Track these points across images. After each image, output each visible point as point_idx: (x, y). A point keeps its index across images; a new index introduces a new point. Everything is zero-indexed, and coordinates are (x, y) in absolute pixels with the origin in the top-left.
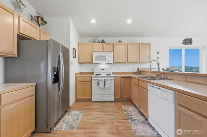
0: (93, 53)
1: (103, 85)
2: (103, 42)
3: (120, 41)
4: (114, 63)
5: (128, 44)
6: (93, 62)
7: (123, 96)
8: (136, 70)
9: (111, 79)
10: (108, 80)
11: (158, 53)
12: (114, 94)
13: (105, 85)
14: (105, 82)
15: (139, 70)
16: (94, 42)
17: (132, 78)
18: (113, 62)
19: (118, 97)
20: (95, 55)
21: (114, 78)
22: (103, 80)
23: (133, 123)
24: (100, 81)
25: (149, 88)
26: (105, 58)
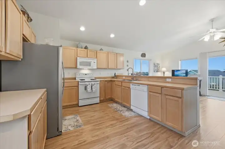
0: (78, 58)
1: (91, 89)
2: (86, 48)
3: (101, 49)
4: (98, 68)
5: (109, 53)
6: (78, 67)
7: (106, 97)
8: (114, 75)
9: (97, 83)
10: (95, 84)
11: (128, 61)
12: (99, 96)
13: (92, 89)
14: (92, 86)
15: (116, 75)
16: (77, 47)
17: (114, 81)
18: (96, 68)
19: (102, 99)
20: (79, 60)
21: (99, 82)
22: (91, 84)
23: (122, 112)
24: (88, 85)
25: (131, 86)
26: (89, 64)
